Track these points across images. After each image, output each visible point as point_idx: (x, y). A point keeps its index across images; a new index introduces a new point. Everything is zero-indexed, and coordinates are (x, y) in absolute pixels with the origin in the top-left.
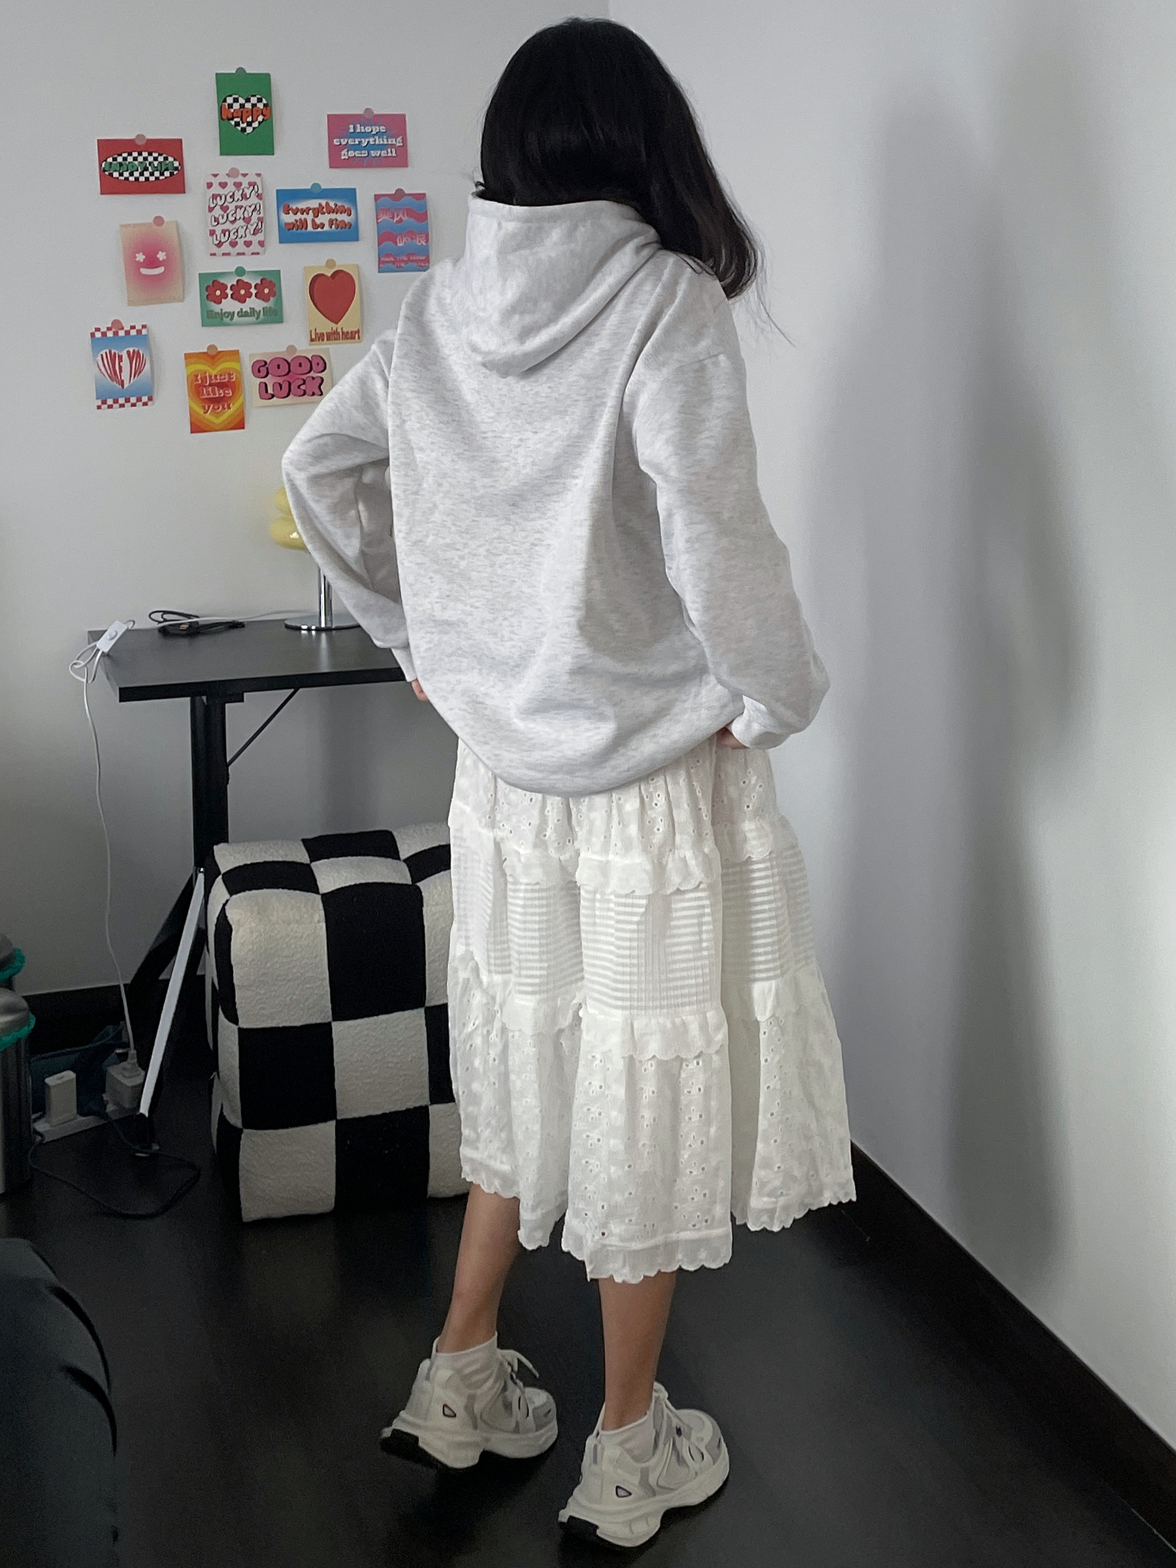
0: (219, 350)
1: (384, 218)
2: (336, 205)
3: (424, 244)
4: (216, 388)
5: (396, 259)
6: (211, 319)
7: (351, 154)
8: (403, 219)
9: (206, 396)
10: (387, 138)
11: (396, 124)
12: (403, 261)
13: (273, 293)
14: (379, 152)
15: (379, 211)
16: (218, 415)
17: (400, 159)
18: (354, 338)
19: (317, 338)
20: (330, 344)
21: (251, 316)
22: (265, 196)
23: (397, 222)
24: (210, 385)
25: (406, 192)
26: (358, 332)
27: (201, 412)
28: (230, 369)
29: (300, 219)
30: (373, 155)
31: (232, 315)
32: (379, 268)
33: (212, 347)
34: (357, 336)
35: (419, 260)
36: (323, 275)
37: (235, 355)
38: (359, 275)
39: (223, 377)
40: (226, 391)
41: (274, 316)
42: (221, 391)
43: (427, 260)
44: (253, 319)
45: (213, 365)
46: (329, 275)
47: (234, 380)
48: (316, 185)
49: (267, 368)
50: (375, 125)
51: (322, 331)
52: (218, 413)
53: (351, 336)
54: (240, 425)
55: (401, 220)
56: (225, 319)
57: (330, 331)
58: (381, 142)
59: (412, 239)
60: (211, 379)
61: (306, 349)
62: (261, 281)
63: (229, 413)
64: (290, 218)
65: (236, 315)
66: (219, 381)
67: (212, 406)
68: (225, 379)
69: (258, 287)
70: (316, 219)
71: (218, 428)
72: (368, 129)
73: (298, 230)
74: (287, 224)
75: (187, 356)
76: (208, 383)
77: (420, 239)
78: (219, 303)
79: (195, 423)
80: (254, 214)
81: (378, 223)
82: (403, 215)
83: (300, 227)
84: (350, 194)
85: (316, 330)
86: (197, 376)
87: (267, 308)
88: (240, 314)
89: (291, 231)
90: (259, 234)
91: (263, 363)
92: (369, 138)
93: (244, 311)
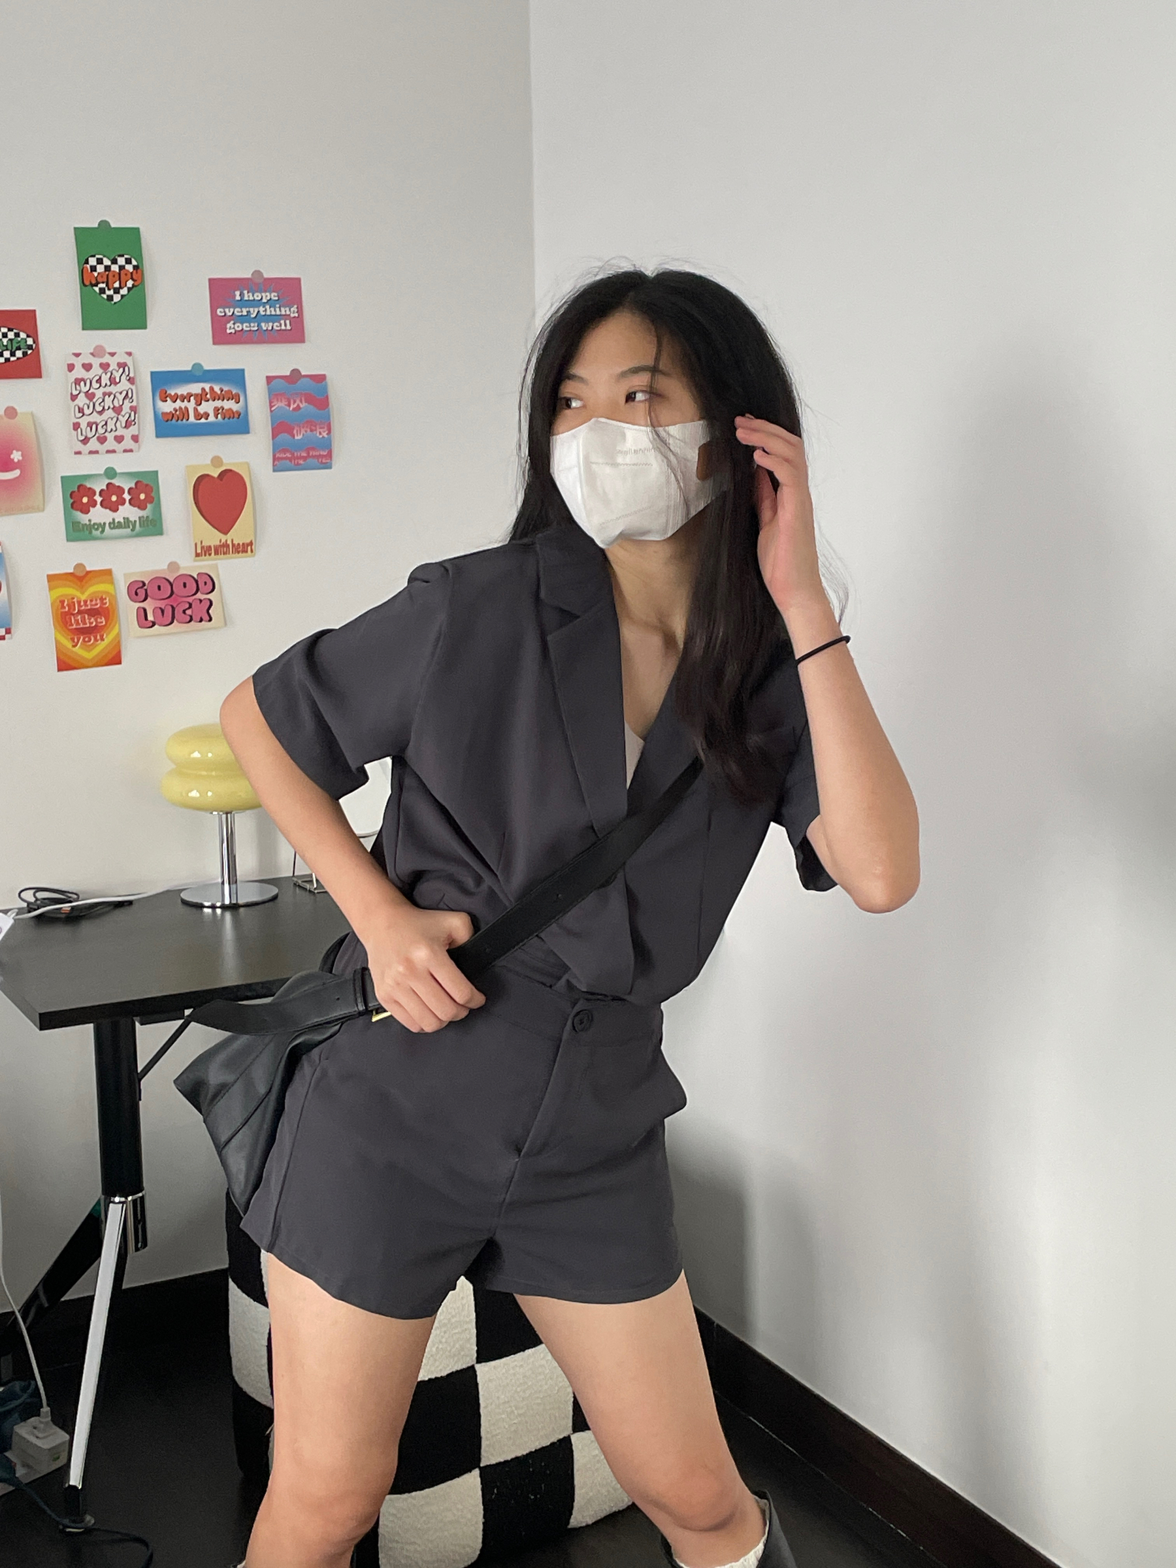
0: (88, 569)
1: (280, 405)
2: (222, 391)
3: (326, 436)
4: (86, 616)
5: (293, 455)
6: (77, 532)
7: (238, 326)
8: (301, 406)
9: (74, 626)
10: (280, 307)
11: (289, 290)
12: (301, 457)
13: (150, 499)
14: (271, 324)
15: (274, 396)
16: (89, 649)
17: (296, 334)
18: (246, 551)
19: (206, 551)
20: (217, 559)
21: (125, 528)
22: (137, 381)
23: (294, 409)
24: (80, 612)
25: (304, 373)
26: (251, 544)
27: (69, 644)
28: (103, 592)
29: (180, 408)
30: (264, 328)
31: (102, 526)
32: (273, 465)
33: (79, 566)
34: (249, 548)
35: (322, 457)
36: (208, 475)
37: (106, 575)
38: (250, 477)
39: (94, 603)
40: (99, 620)
41: (152, 527)
42: (92, 620)
43: (330, 455)
44: (129, 530)
45: (82, 587)
46: (216, 475)
47: (107, 605)
48: (197, 366)
49: (146, 590)
50: (265, 292)
51: (208, 545)
52: (89, 646)
53: (244, 549)
54: (116, 660)
55: (298, 408)
56: (94, 532)
57: (218, 543)
58: (273, 313)
59: (311, 431)
60: (80, 606)
61: (191, 566)
62: (136, 484)
63: (101, 646)
64: (168, 407)
65: (107, 525)
66: (89, 607)
67: (82, 638)
68: (97, 604)
69: (132, 491)
70: (199, 408)
71: (90, 664)
72: (257, 296)
73: (177, 421)
74: (164, 414)
75: (51, 578)
76: (76, 611)
77: (321, 430)
78: (87, 512)
79: (62, 657)
80: (125, 401)
81: (271, 411)
82: (301, 401)
83: (181, 418)
84: (237, 377)
85: (201, 542)
86: (62, 602)
87: (143, 517)
88: (112, 526)
89: (169, 422)
90: (132, 427)
91: (141, 585)
92: (259, 307)
93: (116, 521)
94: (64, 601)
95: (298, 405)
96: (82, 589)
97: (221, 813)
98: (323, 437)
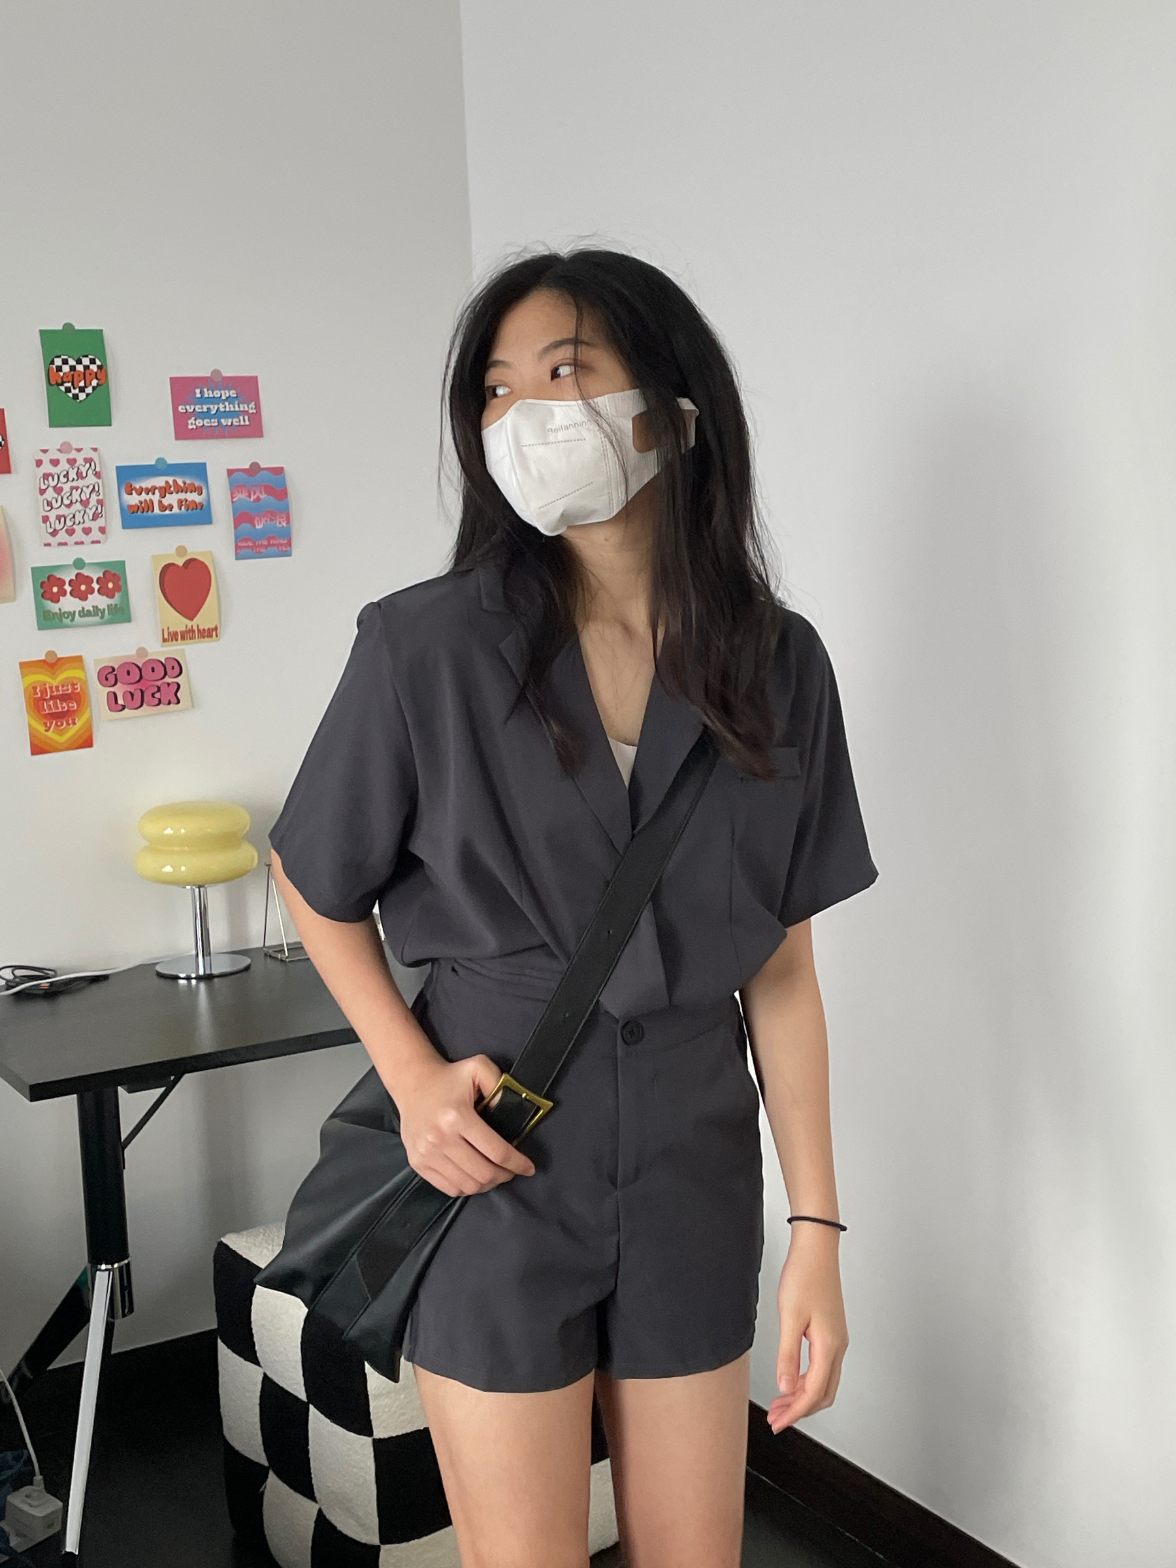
0: (59, 656)
1: (242, 496)
2: (185, 483)
3: (285, 525)
4: (58, 701)
5: (254, 543)
6: (48, 621)
7: (199, 423)
8: (261, 496)
9: (47, 712)
10: (238, 404)
11: (247, 388)
12: (261, 546)
13: (117, 588)
14: (230, 420)
15: (235, 488)
16: (61, 733)
17: (254, 429)
18: (211, 636)
19: (171, 637)
20: (184, 644)
21: (94, 615)
22: (103, 475)
23: (255, 501)
24: (52, 698)
25: (262, 466)
26: (216, 629)
27: (42, 729)
28: (74, 677)
29: (146, 500)
30: (224, 424)
31: (72, 615)
32: (236, 554)
33: (51, 653)
34: (214, 633)
35: (282, 545)
36: (173, 564)
37: (78, 661)
38: (214, 565)
39: (65, 688)
40: (70, 705)
41: (121, 614)
42: (64, 704)
43: (289, 544)
44: (97, 619)
45: (54, 674)
46: (181, 564)
47: (79, 690)
48: (161, 460)
49: (116, 675)
50: (224, 389)
51: (175, 630)
52: (62, 730)
53: (209, 633)
54: (87, 743)
55: (258, 497)
56: (64, 620)
57: (184, 629)
58: (232, 409)
59: (271, 520)
60: (52, 691)
61: (159, 651)
62: (104, 574)
63: (73, 730)
64: (134, 499)
65: (77, 614)
66: (61, 693)
67: (54, 723)
68: (68, 690)
69: (100, 581)
70: (163, 500)
71: (63, 748)
72: (217, 394)
73: (143, 512)
74: (130, 506)
75: (23, 665)
76: (49, 696)
77: (281, 520)
78: (58, 601)
79: (36, 742)
80: (92, 495)
81: (233, 502)
82: (261, 493)
83: (146, 510)
84: (199, 470)
85: (168, 629)
86: (35, 688)
87: (111, 605)
88: (82, 614)
89: (135, 514)
90: (99, 519)
91: (111, 670)
92: (218, 404)
93: (85, 610)
94: (36, 688)
95: (258, 499)
96: (53, 675)
97: (194, 887)
98: (283, 526)
